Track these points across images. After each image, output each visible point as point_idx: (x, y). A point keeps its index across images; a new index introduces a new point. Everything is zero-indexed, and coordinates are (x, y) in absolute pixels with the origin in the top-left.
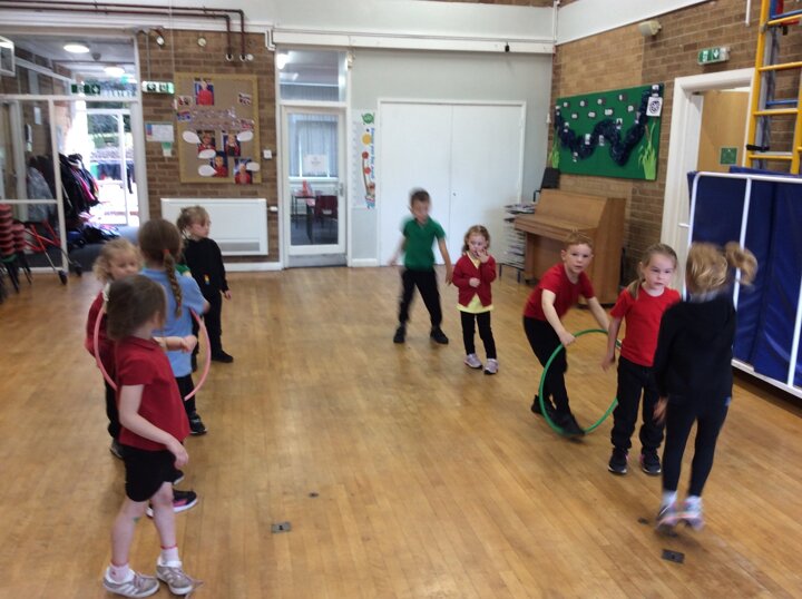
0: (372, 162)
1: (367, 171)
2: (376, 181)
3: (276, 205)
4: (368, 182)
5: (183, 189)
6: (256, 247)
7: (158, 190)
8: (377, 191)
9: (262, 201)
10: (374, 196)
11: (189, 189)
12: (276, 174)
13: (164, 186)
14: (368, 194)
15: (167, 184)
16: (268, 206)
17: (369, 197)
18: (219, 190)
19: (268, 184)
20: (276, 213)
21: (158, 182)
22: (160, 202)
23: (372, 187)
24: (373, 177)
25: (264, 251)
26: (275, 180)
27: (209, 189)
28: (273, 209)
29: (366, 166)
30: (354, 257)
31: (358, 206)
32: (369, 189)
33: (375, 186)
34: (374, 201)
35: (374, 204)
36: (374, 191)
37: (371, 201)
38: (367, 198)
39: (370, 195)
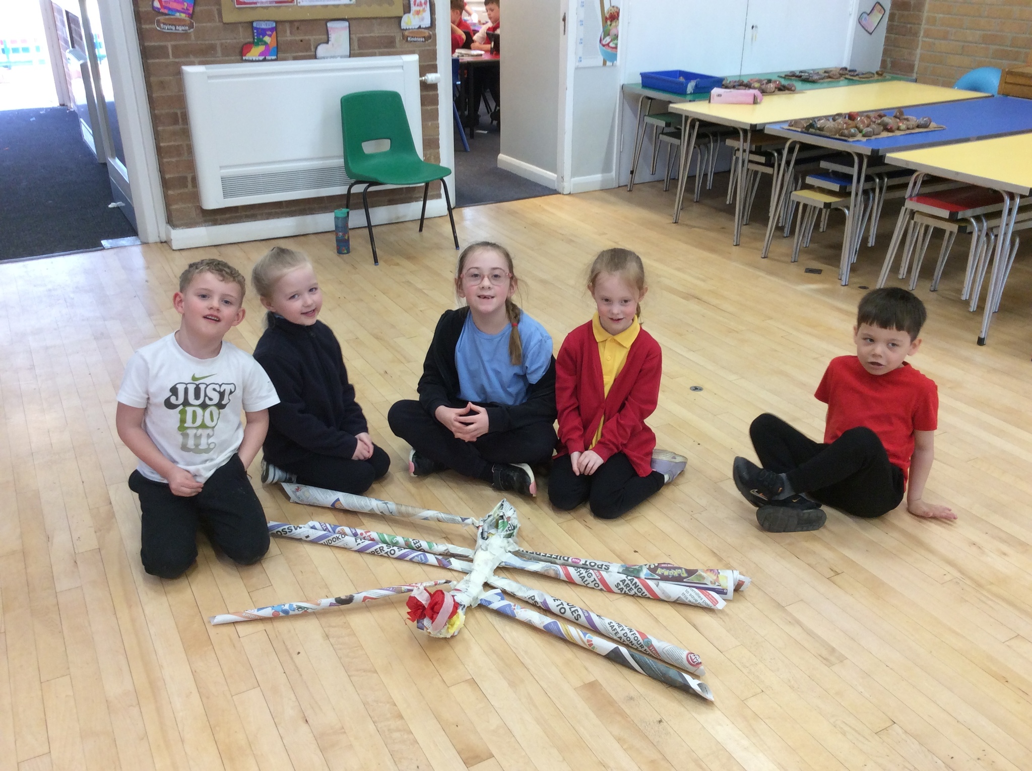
3: (434, 69)
4: (607, 7)
5: (228, 40)
7: (169, 45)
8: (622, 26)
9: (411, 61)
10: (616, 37)
11: (242, 37)
14: (606, 33)
16: (422, 71)
17: (608, 39)
20: (434, 87)
22: (179, 74)
23: (613, 17)
27: (288, 37)
28: (431, 77)
30: (574, 174)
31: (585, 63)
32: (609, 23)
33: (618, 14)
34: (616, 48)
35: (616, 55)
36: (617, 26)
37: (609, 50)
38: (604, 42)
39: (609, 35)
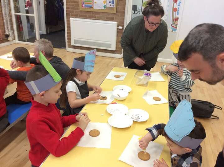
0: (179, 5)
1: (175, 10)
2: (179, 16)
3: (122, 26)
4: (174, 17)
5: (81, 14)
6: (110, 46)
7: (70, 14)
8: (179, 22)
9: (115, 23)
10: (177, 25)
11: (83, 14)
12: (124, 9)
13: (73, 12)
14: (174, 23)
15: (74, 10)
16: (118, 26)
17: (174, 25)
18: (96, 16)
19: (120, 14)
20: (122, 30)
21: (70, 10)
22: (70, 19)
23: (177, 19)
24: (178, 14)
25: (113, 48)
26: (124, 12)
27: (92, 15)
29: (175, 7)
32: (175, 21)
33: (178, 19)
34: (176, 28)
35: (176, 29)
36: (177, 22)
37: (174, 28)
38: (172, 26)
39: (174, 24)
